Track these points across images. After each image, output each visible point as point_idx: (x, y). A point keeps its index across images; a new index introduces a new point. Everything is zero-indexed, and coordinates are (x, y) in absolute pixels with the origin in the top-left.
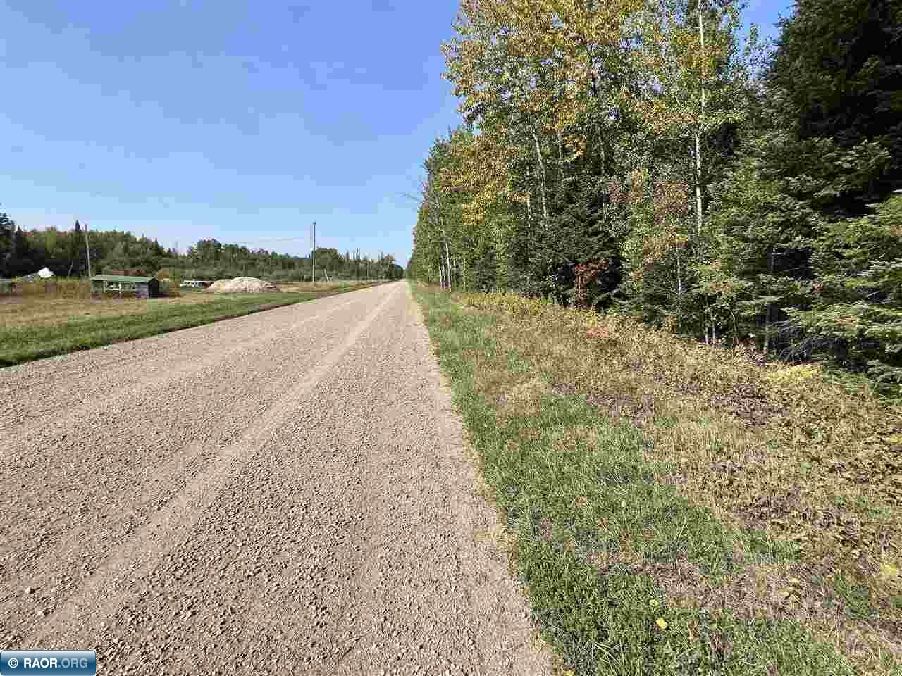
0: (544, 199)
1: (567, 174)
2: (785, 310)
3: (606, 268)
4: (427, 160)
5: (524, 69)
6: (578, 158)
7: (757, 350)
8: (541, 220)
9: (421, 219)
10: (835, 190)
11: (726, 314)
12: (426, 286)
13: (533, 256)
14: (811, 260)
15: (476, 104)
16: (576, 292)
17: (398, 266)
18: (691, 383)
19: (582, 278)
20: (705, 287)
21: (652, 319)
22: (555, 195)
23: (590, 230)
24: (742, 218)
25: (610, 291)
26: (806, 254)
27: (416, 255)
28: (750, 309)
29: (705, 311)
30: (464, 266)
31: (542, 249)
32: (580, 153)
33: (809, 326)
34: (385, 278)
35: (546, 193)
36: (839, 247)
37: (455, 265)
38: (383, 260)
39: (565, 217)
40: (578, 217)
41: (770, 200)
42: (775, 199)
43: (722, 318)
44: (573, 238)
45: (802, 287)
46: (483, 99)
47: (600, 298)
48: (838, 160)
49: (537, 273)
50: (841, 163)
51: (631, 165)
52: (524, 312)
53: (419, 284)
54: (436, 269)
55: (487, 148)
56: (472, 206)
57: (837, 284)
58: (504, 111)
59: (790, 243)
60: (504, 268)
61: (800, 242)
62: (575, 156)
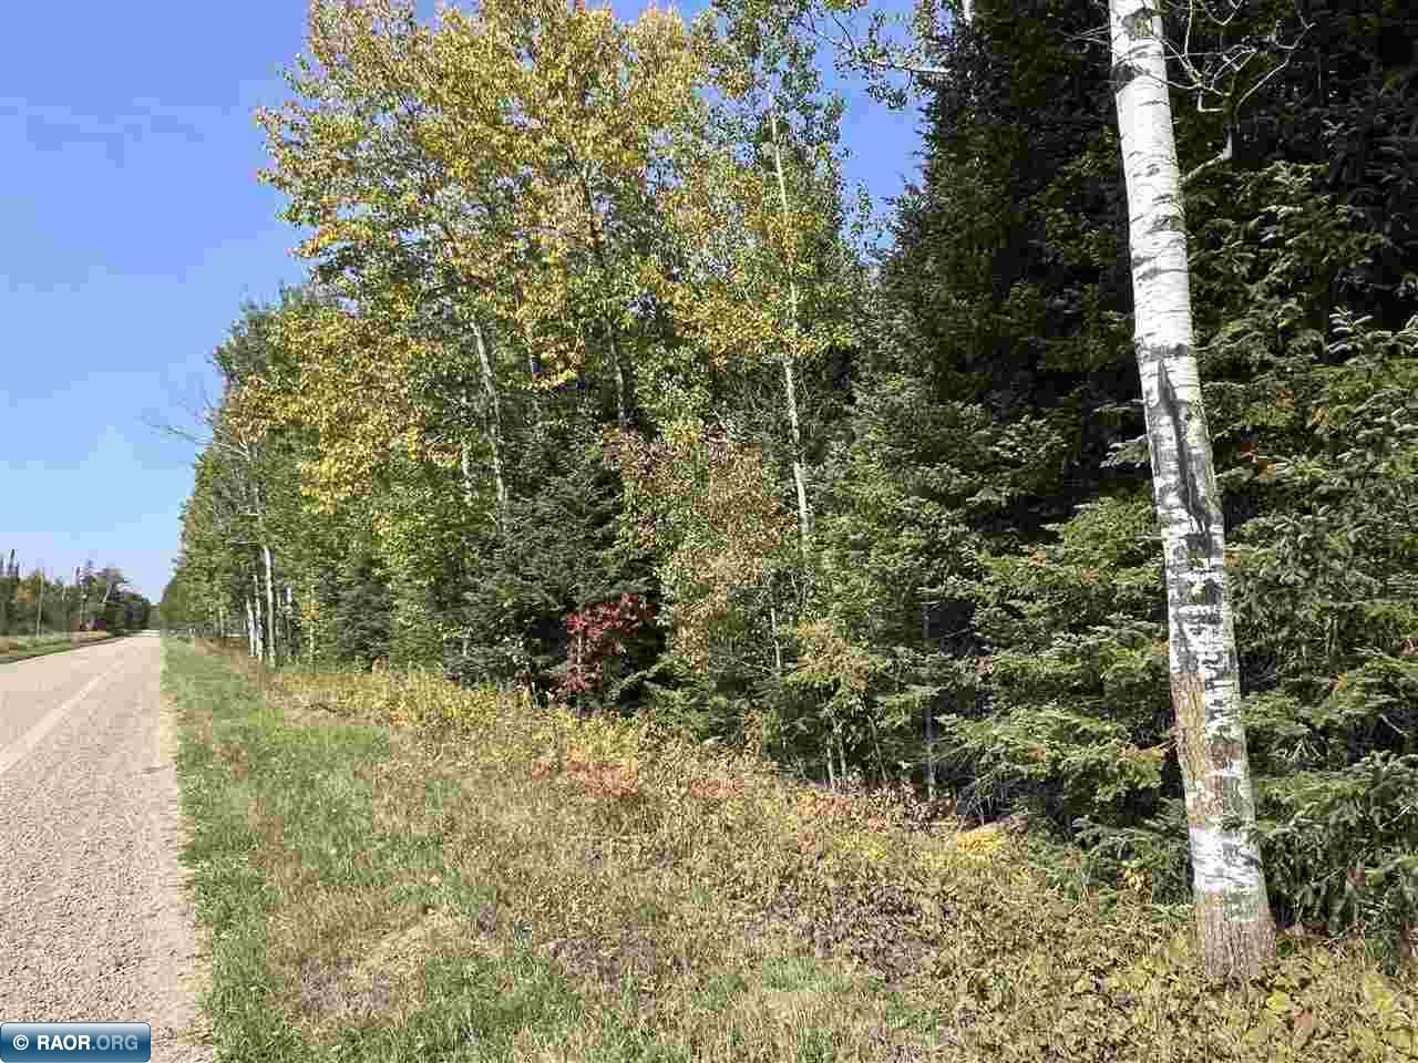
0: (496, 460)
1: (547, 412)
2: (942, 719)
3: (634, 618)
4: (224, 346)
5: (452, 190)
6: (568, 382)
7: (915, 796)
8: (491, 507)
9: (202, 481)
10: (998, 492)
11: (858, 719)
12: (211, 651)
13: (474, 588)
14: (976, 620)
15: (339, 245)
16: (571, 670)
17: (135, 597)
18: (781, 888)
19: (584, 639)
20: (810, 670)
21: (727, 731)
22: (521, 455)
23: (598, 533)
24: (859, 536)
25: (647, 668)
26: (966, 607)
27: (187, 571)
28: (894, 711)
29: (822, 715)
30: (311, 604)
31: (493, 571)
32: (572, 374)
33: (981, 752)
34: (95, 629)
35: (500, 447)
36: (1015, 597)
37: (290, 599)
38: (89, 580)
39: (544, 505)
40: (571, 505)
41: (899, 504)
42: (906, 505)
43: (853, 728)
44: (562, 550)
45: (970, 671)
46: (355, 237)
47: (626, 681)
48: (994, 443)
49: (482, 627)
50: (997, 449)
51: (672, 407)
52: (446, 723)
53: (193, 646)
54: (238, 607)
55: (366, 341)
56: (327, 468)
57: (1016, 670)
58: (405, 270)
59: (940, 588)
60: (408, 611)
61: (955, 586)
62: (560, 380)
